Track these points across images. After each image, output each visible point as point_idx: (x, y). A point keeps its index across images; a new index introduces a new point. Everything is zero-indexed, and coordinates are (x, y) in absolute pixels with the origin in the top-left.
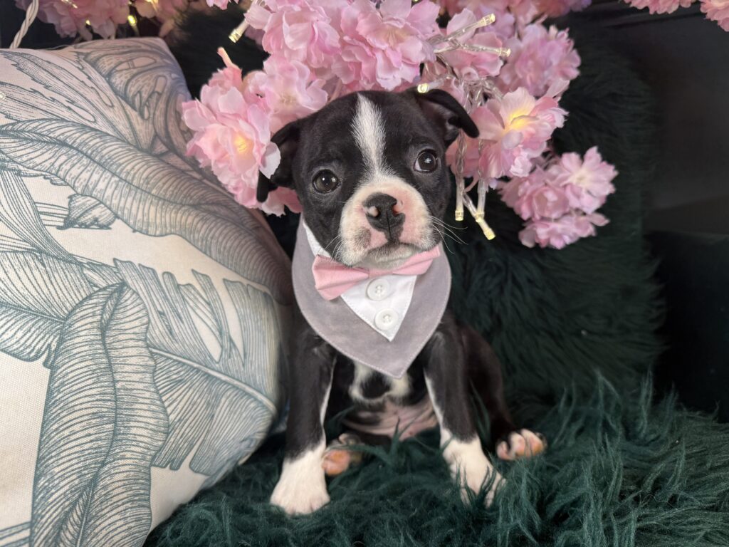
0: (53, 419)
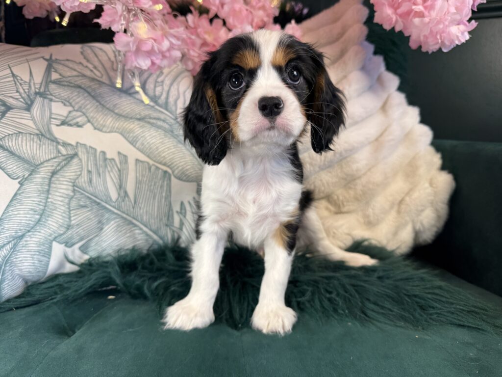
0: (12, 206)
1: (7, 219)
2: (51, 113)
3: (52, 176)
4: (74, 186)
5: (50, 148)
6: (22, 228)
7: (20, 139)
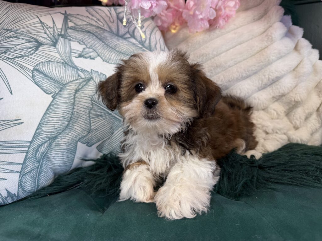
0: (48, 113)
1: (45, 124)
2: (71, 49)
3: (76, 93)
4: (92, 100)
5: (72, 73)
6: (55, 131)
7: (50, 66)
